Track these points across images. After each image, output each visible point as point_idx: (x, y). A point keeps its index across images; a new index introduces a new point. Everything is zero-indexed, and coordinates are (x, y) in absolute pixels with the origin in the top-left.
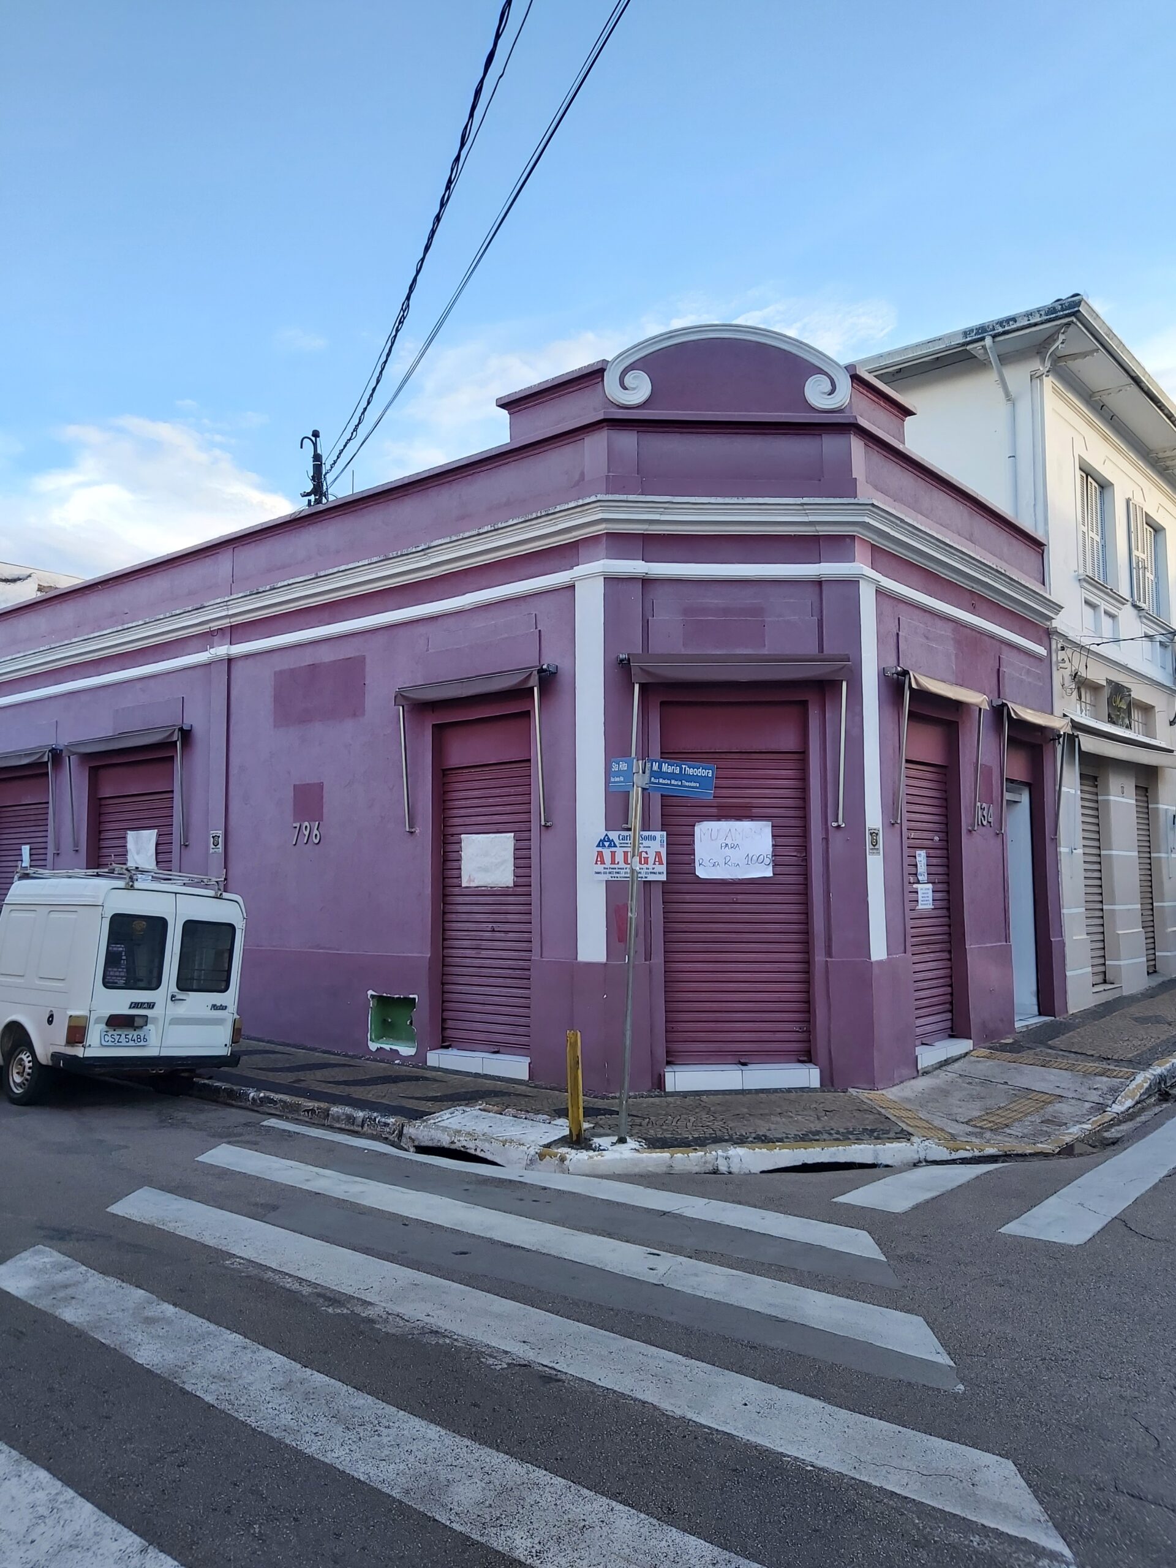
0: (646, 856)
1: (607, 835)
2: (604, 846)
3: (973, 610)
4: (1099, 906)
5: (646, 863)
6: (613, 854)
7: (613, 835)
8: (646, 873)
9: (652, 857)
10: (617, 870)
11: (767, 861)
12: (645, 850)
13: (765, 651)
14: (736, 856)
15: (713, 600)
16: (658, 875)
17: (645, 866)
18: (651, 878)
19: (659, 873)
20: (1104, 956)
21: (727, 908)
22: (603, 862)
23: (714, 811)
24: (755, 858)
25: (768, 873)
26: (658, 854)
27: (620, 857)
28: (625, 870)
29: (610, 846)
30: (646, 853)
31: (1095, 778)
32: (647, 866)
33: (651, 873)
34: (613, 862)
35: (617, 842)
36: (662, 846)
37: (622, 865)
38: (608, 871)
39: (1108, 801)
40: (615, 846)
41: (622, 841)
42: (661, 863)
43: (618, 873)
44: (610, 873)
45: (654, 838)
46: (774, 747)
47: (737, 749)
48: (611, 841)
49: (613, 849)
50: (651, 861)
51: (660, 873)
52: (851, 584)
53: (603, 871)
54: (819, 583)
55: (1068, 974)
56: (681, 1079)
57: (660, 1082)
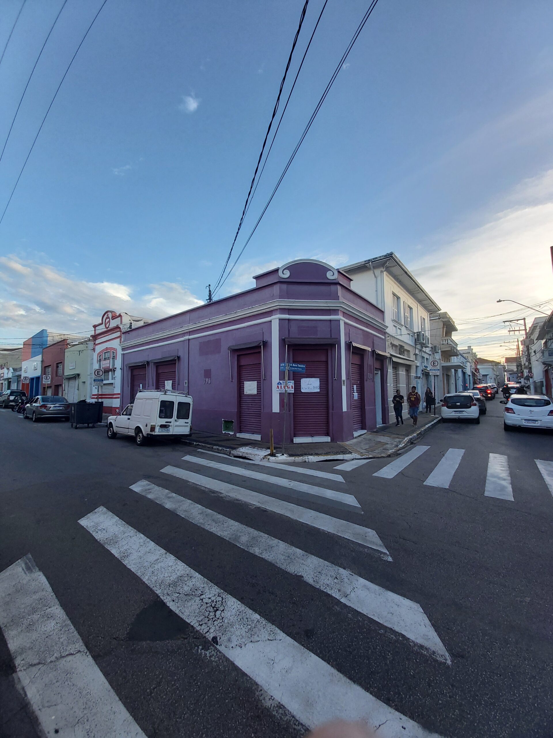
1: (279, 382)
2: (279, 384)
5: (289, 388)
6: (281, 386)
7: (281, 382)
9: (290, 387)
11: (318, 388)
12: (289, 385)
13: (318, 337)
14: (311, 387)
15: (305, 324)
16: (292, 391)
21: (308, 399)
22: (278, 388)
23: (305, 376)
24: (315, 387)
25: (319, 391)
26: (292, 386)
27: (283, 387)
31: (396, 368)
33: (290, 391)
34: (281, 388)
35: (282, 383)
36: (293, 384)
37: (283, 389)
39: (399, 373)
42: (293, 388)
43: (282, 391)
44: (280, 391)
45: (291, 382)
46: (320, 360)
47: (311, 360)
50: (290, 388)
52: (338, 321)
53: (278, 390)
54: (330, 321)
55: (389, 414)
56: (297, 440)
57: (292, 441)
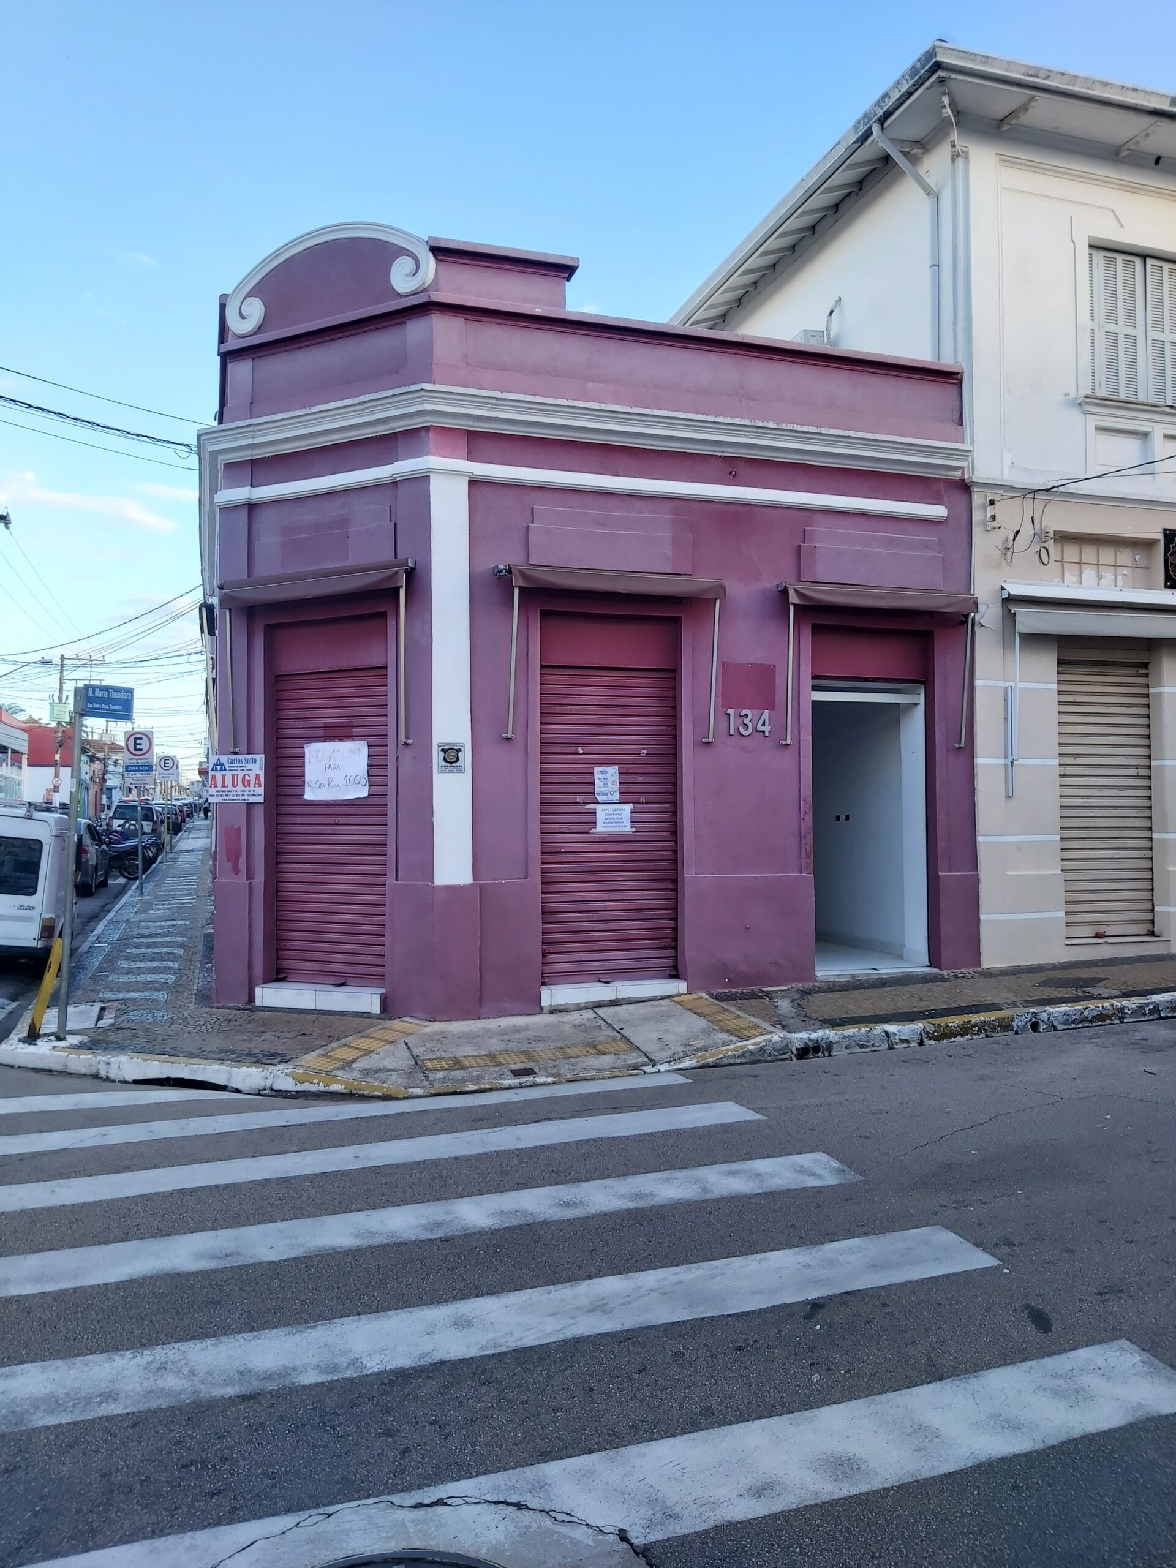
0: (249, 779)
1: (219, 759)
2: (216, 770)
3: (733, 479)
4: (1147, 834)
5: (249, 785)
6: (224, 776)
7: (224, 759)
8: (248, 795)
9: (253, 779)
10: (227, 793)
11: (363, 782)
12: (248, 772)
13: (349, 563)
14: (337, 777)
15: (306, 516)
16: (257, 797)
17: (247, 789)
18: (252, 800)
19: (257, 794)
20: (1152, 900)
21: (329, 829)
22: (216, 786)
23: (321, 732)
24: (352, 779)
25: (364, 793)
26: (258, 776)
27: (228, 781)
28: (232, 793)
29: (221, 770)
30: (249, 775)
31: (1146, 665)
32: (249, 789)
33: (252, 795)
34: (223, 786)
35: (227, 765)
36: (261, 768)
37: (230, 788)
38: (219, 793)
39: (1160, 694)
40: (225, 770)
41: (230, 765)
42: (260, 786)
43: (227, 795)
44: (221, 795)
45: (254, 761)
46: (368, 663)
47: (337, 667)
48: (222, 765)
49: (224, 773)
50: (252, 783)
51: (259, 795)
52: (421, 480)
53: (215, 793)
54: (394, 484)
55: (982, 917)
56: (269, 995)
57: (251, 998)
